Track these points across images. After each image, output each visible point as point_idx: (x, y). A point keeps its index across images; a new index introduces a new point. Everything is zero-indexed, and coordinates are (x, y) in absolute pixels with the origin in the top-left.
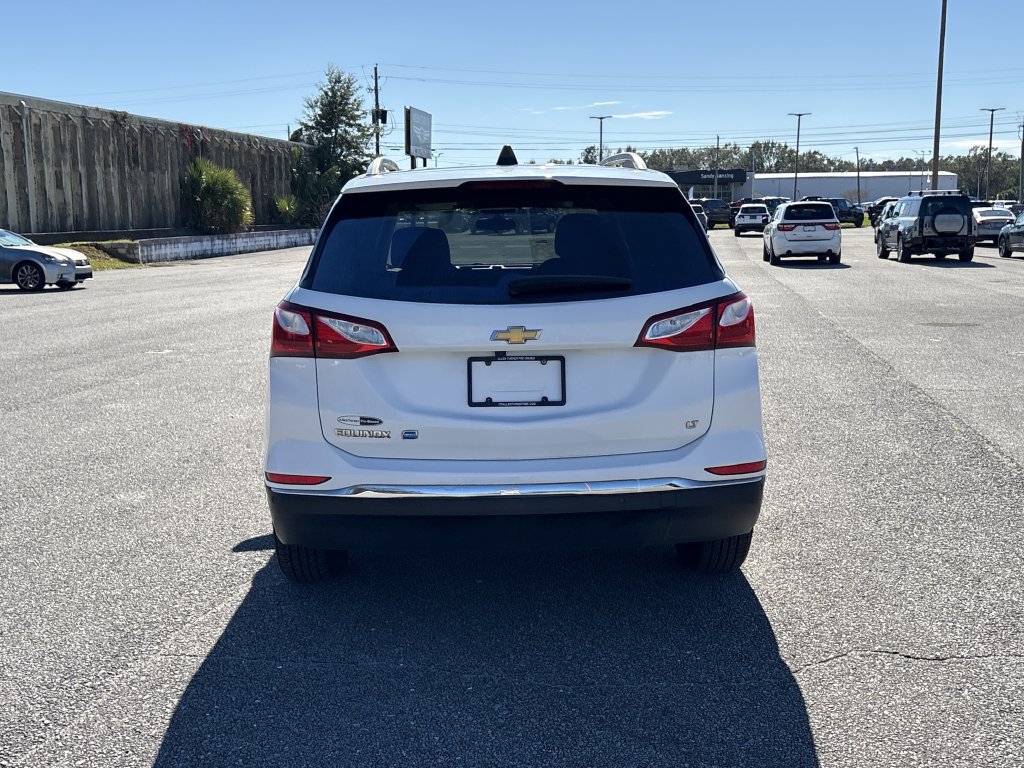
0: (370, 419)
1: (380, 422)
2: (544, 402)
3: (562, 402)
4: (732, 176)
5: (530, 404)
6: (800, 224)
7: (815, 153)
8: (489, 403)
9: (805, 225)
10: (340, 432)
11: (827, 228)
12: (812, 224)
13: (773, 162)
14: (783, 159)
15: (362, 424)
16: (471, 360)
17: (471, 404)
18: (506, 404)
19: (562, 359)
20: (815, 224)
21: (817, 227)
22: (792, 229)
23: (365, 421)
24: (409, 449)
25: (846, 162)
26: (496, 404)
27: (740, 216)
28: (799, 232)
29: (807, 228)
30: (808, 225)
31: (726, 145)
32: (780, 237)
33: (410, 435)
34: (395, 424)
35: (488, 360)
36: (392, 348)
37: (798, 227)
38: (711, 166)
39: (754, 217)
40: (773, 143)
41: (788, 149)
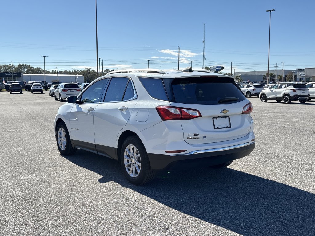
0: (196, 134)
1: (198, 135)
2: (227, 127)
3: (230, 127)
4: (16, 74)
5: (225, 128)
6: (69, 89)
7: (39, 68)
8: (218, 128)
9: (71, 90)
10: (188, 138)
11: (77, 91)
12: (73, 90)
13: (26, 70)
14: (29, 69)
15: (194, 136)
16: (213, 118)
17: (215, 129)
18: (221, 128)
19: (229, 117)
20: (74, 89)
21: (75, 90)
22: (67, 91)
23: (195, 135)
24: (205, 141)
25: (48, 71)
26: (219, 128)
27: (33, 87)
28: (69, 92)
29: (71, 91)
30: (72, 90)
31: (10, 65)
32: (64, 93)
33: (205, 137)
34: (202, 134)
35: (216, 118)
36: (200, 116)
37: (69, 90)
38: (5, 71)
39: (38, 87)
40: (25, 65)
41: (30, 67)
